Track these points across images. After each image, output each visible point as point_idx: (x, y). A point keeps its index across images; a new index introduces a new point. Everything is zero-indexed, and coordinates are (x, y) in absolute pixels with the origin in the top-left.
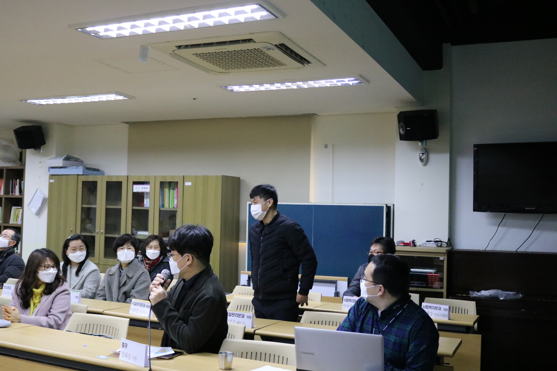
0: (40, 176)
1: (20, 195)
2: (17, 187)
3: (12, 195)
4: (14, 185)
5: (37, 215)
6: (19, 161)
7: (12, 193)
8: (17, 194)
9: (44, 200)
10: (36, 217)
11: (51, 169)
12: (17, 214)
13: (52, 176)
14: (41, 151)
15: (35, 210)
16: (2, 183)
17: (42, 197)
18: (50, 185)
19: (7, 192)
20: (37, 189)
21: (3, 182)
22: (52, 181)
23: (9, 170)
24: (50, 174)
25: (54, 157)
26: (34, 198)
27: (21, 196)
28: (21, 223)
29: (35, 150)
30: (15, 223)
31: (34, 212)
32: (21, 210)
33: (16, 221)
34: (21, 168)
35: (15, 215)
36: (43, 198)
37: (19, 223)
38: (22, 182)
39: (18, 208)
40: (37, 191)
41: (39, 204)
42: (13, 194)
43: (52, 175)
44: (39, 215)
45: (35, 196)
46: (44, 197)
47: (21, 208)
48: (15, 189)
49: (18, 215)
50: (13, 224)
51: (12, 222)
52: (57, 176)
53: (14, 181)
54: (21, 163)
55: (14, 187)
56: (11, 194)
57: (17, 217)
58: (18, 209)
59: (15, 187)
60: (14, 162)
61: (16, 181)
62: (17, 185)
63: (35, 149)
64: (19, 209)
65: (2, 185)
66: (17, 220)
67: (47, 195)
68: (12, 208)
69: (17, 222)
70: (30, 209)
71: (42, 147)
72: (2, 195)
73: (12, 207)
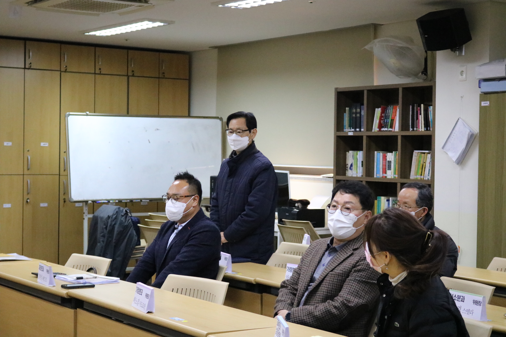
0: (462, 97)
1: (427, 130)
2: (421, 118)
3: (413, 130)
4: (415, 113)
5: (458, 164)
6: (422, 74)
7: (413, 127)
8: (421, 129)
9: (471, 139)
10: (458, 168)
11: (483, 84)
12: (422, 163)
13: (485, 95)
14: (463, 54)
15: (454, 155)
16: (396, 113)
17: (467, 133)
18: (482, 109)
19: (404, 126)
20: (458, 119)
21: (398, 110)
22: (486, 104)
23: (408, 90)
24: (481, 92)
25: (488, 61)
26: (452, 136)
27: (428, 133)
28: (429, 178)
29: (453, 52)
30: (419, 177)
31: (454, 159)
32: (429, 156)
33: (421, 175)
34: (427, 84)
35: (418, 165)
36: (470, 135)
37: (427, 177)
38: (431, 108)
39: (424, 153)
40: (458, 123)
41: (463, 145)
42: (415, 129)
43: (486, 93)
44: (462, 162)
45: (454, 131)
46: (470, 132)
47: (429, 153)
48: (417, 121)
49: (424, 164)
50: (416, 180)
51: (414, 175)
52: (496, 95)
53: (415, 108)
54: (425, 77)
55: (415, 118)
56: (411, 129)
57: (423, 167)
58: (423, 155)
59: (417, 118)
60: (416, 75)
61: (419, 108)
62: (421, 114)
63: (452, 50)
64: (426, 154)
65: (396, 115)
66: (422, 172)
67: (476, 129)
68: (414, 153)
69: (422, 177)
70: (447, 154)
71: (464, 45)
72: (396, 132)
73: (413, 151)
